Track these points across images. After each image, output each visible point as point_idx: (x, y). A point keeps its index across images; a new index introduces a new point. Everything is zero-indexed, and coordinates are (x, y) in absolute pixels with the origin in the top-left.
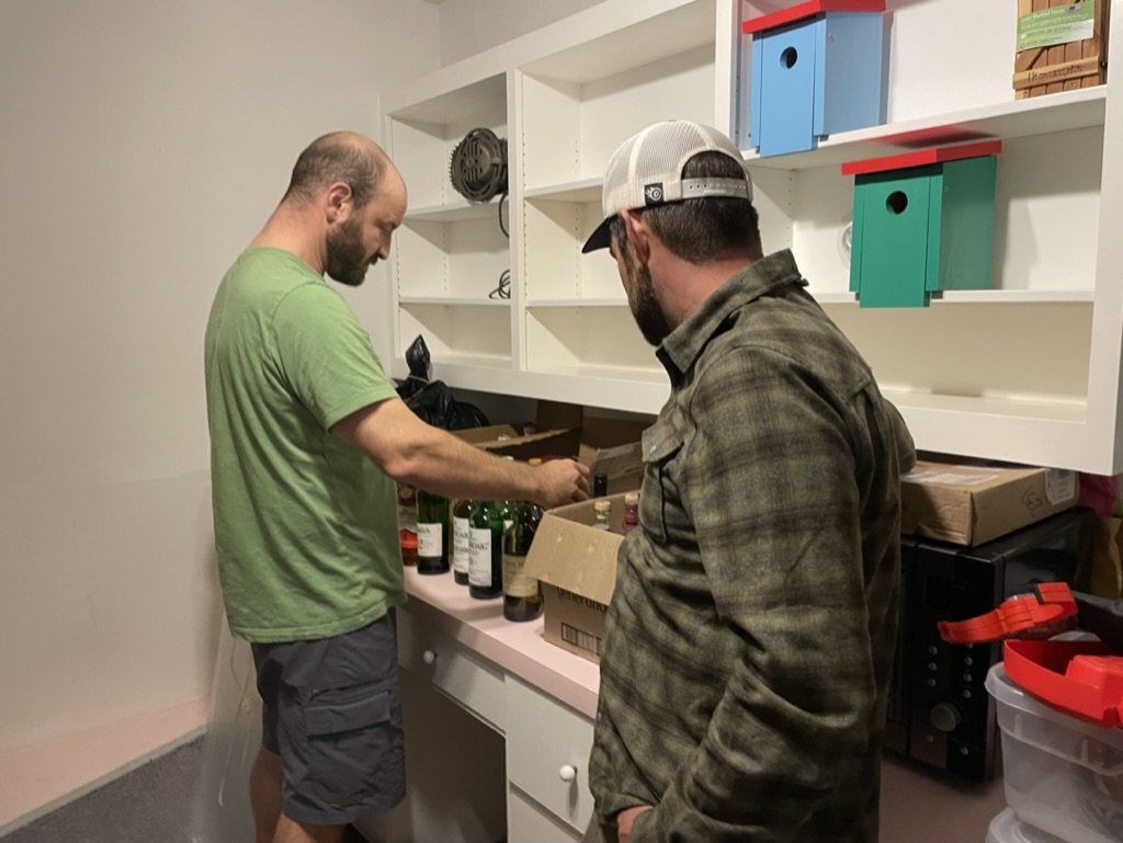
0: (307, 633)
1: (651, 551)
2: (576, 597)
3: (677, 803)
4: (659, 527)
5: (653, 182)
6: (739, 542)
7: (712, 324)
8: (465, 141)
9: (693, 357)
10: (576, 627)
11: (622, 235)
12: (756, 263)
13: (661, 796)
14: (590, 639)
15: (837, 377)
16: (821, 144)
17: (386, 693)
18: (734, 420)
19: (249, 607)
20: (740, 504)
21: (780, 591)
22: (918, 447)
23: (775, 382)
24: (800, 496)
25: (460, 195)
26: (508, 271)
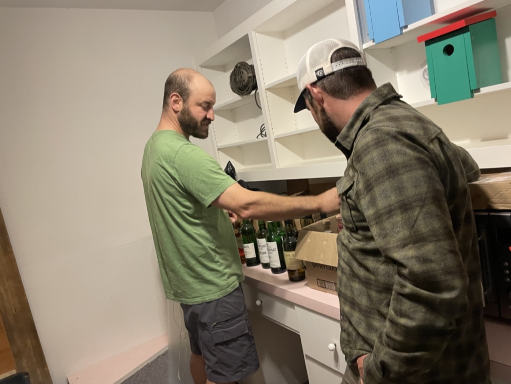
0: (207, 299)
1: (350, 236)
2: (322, 266)
3: (380, 347)
4: (351, 223)
5: (318, 68)
6: (384, 219)
7: (358, 124)
8: (235, 70)
9: (352, 142)
10: (324, 280)
11: (310, 97)
12: (373, 92)
13: (373, 347)
14: (332, 284)
15: (422, 133)
16: (404, 31)
17: (245, 321)
18: (373, 163)
19: (181, 290)
20: (382, 201)
21: (408, 238)
22: (481, 167)
23: (389, 141)
24: (410, 192)
25: (236, 94)
26: (264, 124)
